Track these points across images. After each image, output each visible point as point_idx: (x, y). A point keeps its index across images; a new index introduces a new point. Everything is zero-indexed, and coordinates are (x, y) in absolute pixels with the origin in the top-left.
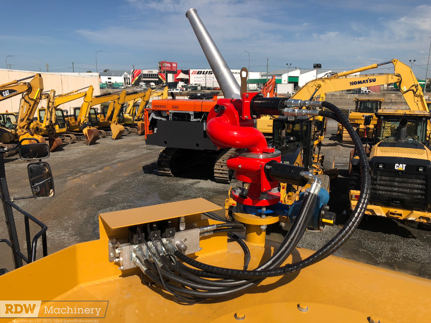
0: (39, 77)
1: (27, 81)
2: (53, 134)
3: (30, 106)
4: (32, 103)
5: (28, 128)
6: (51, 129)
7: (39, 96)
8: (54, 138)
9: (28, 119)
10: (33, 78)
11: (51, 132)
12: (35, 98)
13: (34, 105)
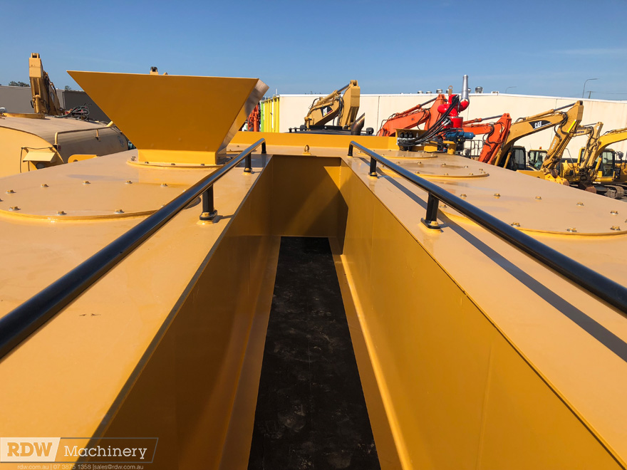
0: (579, 104)
1: (564, 110)
2: (586, 180)
3: (561, 140)
4: (563, 137)
5: (552, 168)
6: (585, 174)
7: (573, 129)
8: (586, 186)
9: (554, 157)
10: (570, 107)
11: (584, 178)
12: (568, 132)
13: (565, 139)
